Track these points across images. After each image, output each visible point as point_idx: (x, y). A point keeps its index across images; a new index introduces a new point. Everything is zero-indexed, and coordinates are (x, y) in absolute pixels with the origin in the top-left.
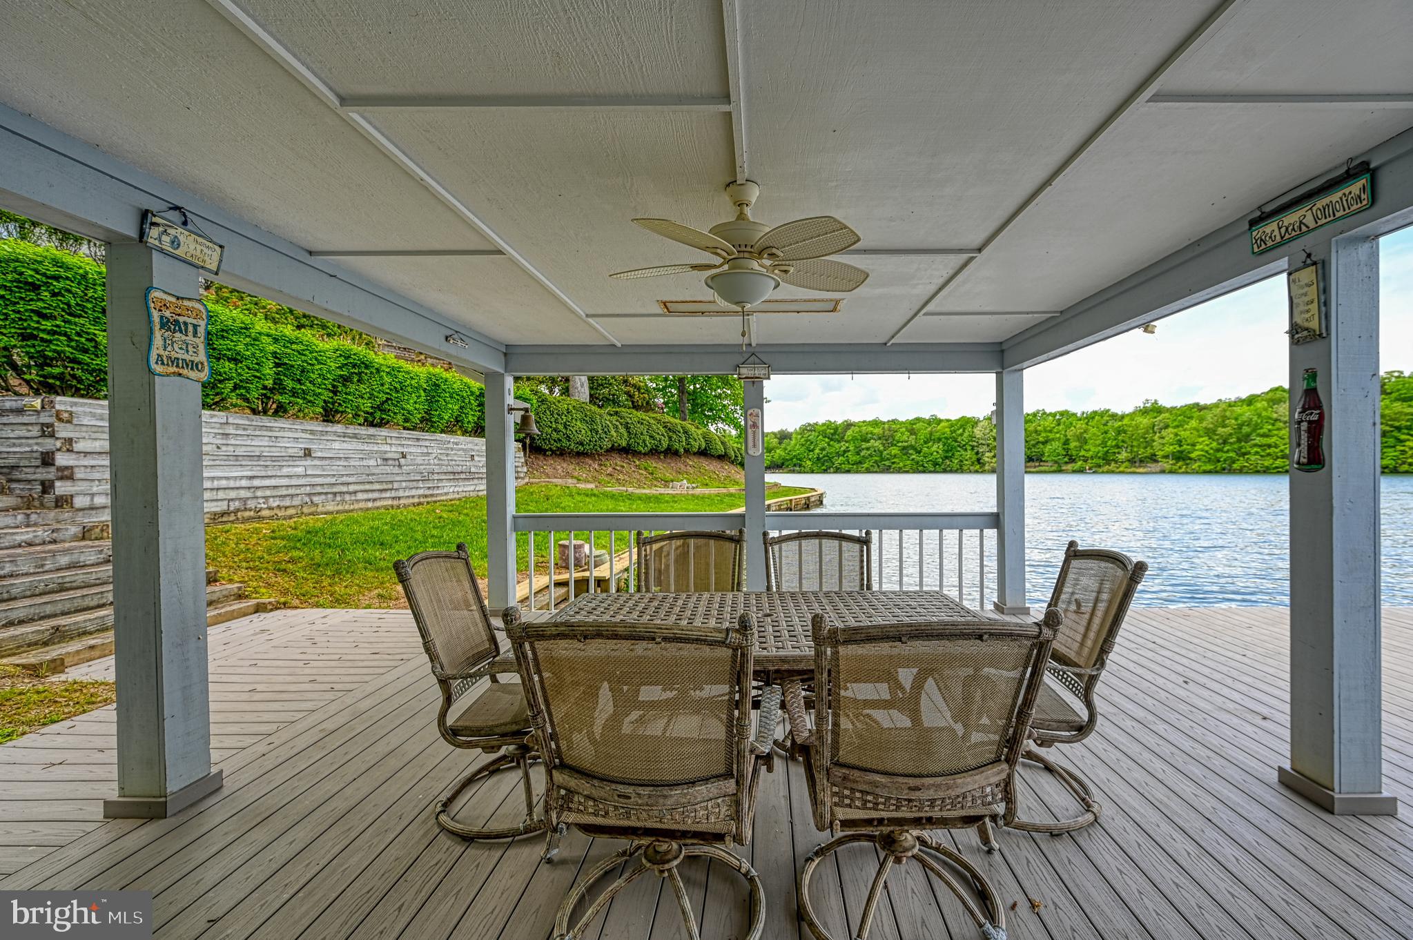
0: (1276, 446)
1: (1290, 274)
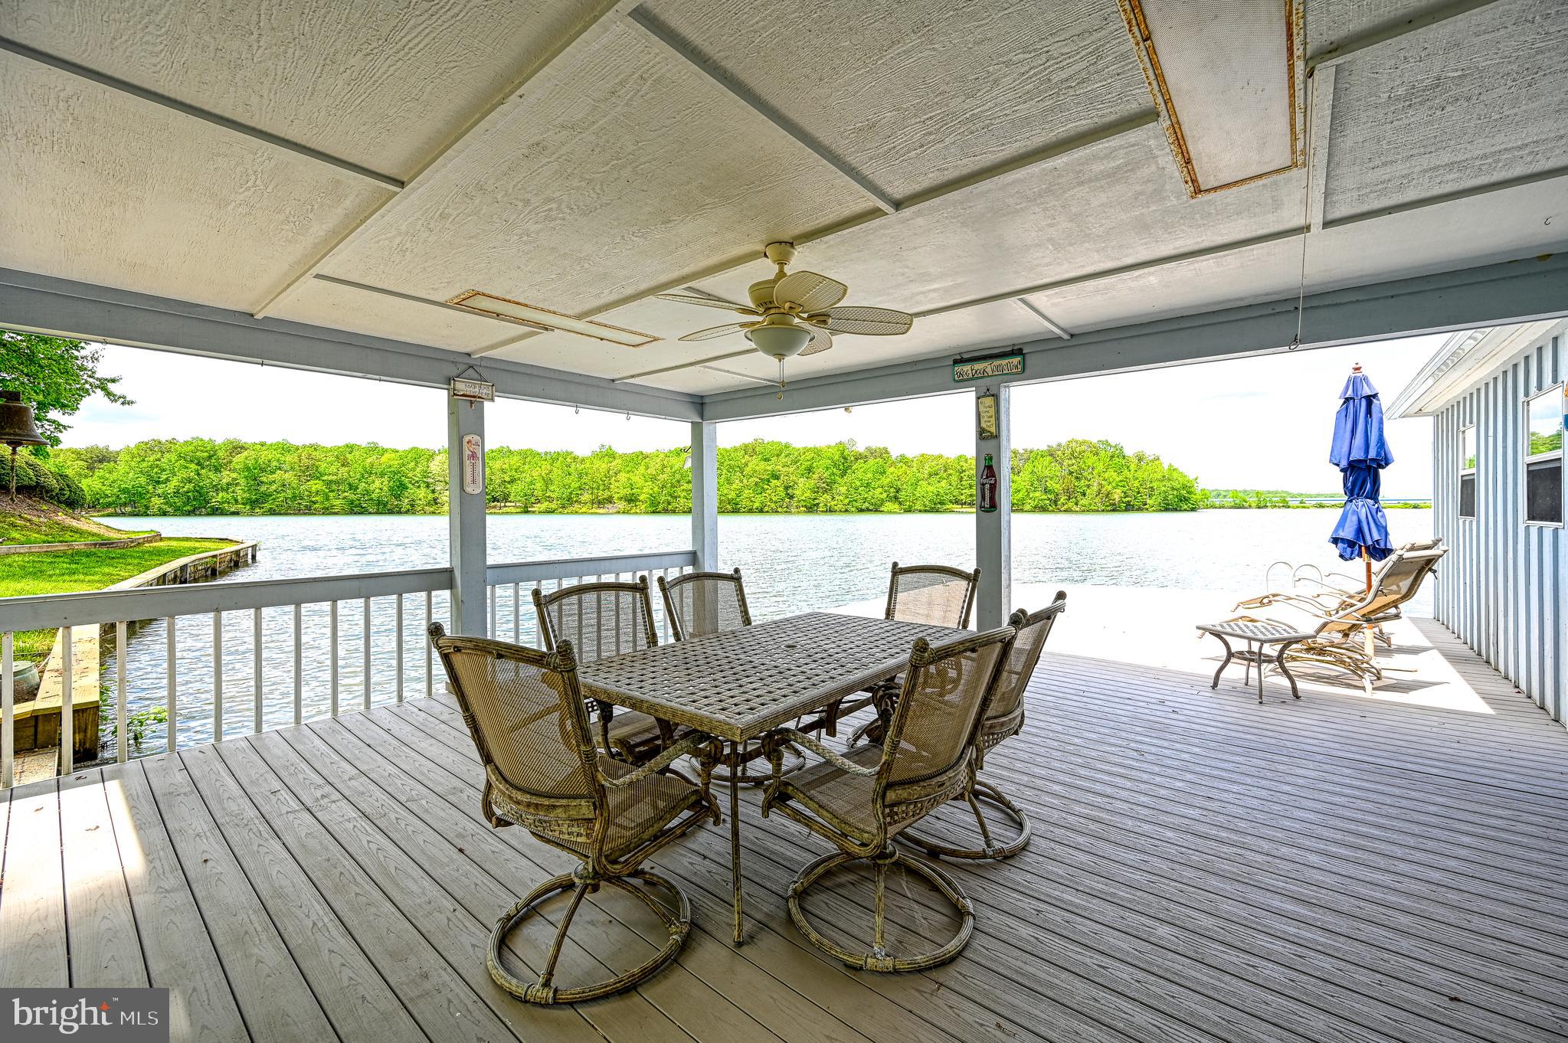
1: (978, 398)
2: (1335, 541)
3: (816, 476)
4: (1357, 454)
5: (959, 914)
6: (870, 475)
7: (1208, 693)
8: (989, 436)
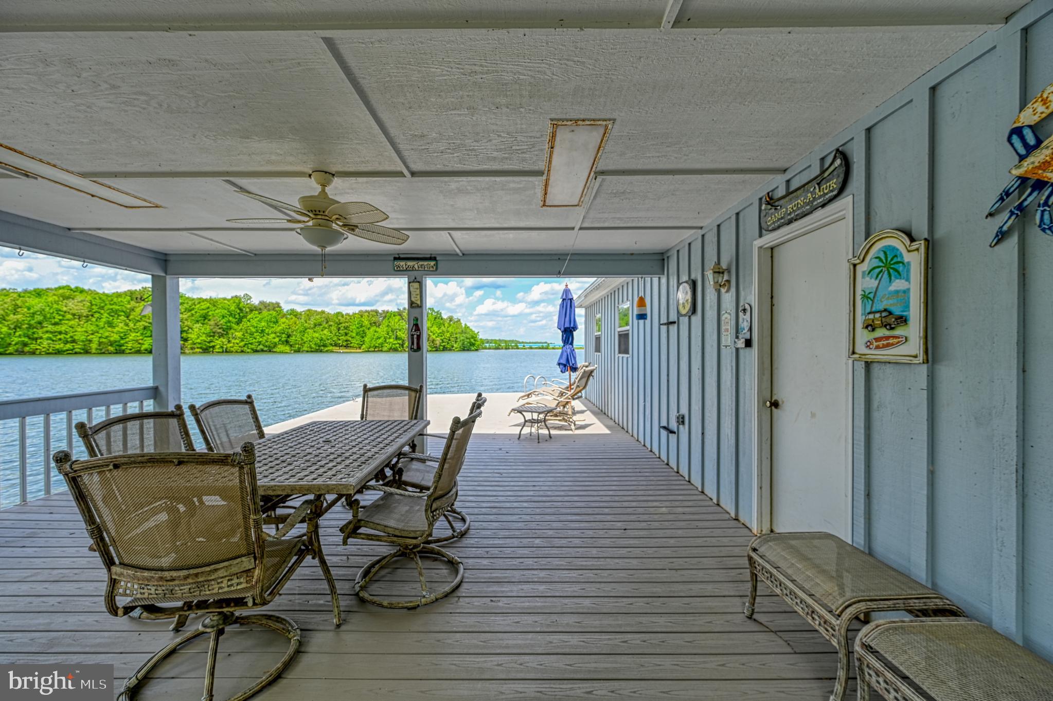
0: (66, 333)
1: (409, 283)
2: (559, 364)
3: (212, 323)
4: (567, 325)
5: (453, 565)
6: (263, 324)
7: (517, 442)
8: (416, 305)
